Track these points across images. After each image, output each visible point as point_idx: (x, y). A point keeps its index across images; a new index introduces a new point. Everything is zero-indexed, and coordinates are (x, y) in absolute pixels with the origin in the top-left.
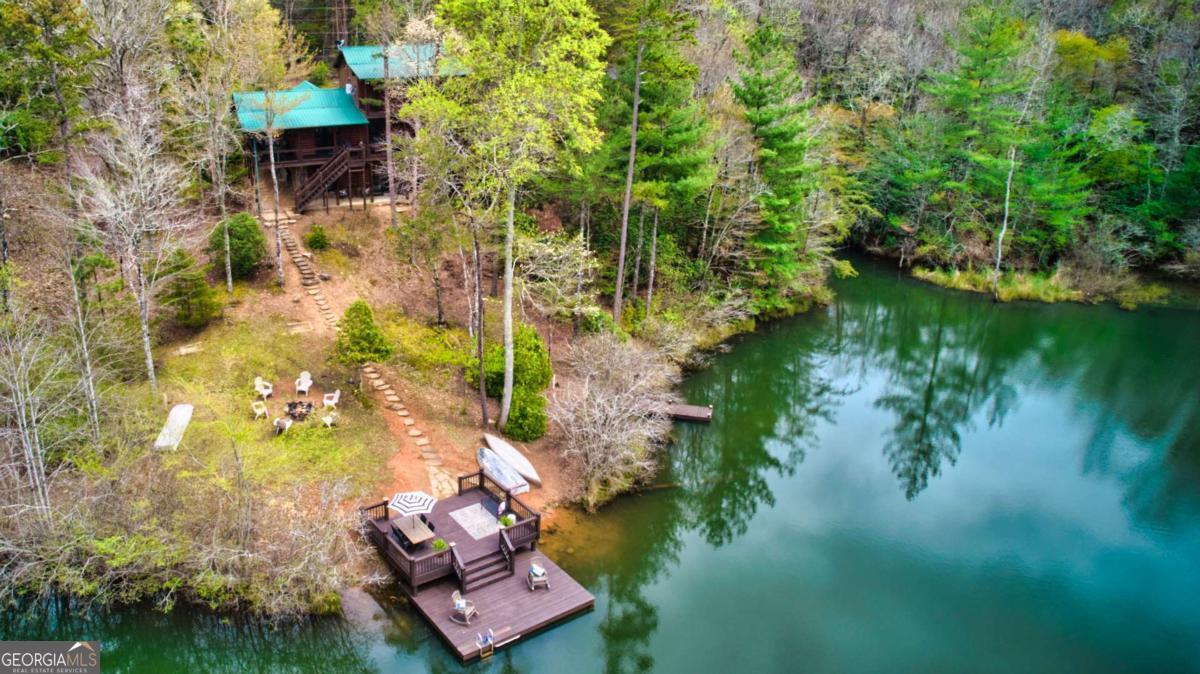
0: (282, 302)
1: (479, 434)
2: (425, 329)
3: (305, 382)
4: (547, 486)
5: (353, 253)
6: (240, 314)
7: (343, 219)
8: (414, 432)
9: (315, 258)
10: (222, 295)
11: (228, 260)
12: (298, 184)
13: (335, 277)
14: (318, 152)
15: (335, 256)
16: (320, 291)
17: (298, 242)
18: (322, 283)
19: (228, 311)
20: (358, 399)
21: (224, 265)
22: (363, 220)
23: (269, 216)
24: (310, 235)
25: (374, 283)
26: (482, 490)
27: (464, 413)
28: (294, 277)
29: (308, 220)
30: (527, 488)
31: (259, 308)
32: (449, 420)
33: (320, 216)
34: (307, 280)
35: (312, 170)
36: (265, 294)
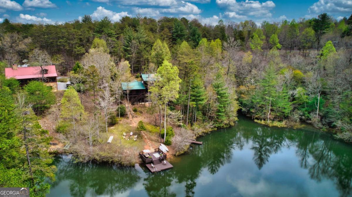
0: (128, 121)
1: (160, 144)
2: (153, 126)
3: (131, 134)
4: (170, 152)
5: (141, 112)
6: (121, 122)
7: (140, 106)
8: (149, 142)
9: (134, 113)
10: (118, 119)
11: (119, 113)
12: (132, 100)
13: (138, 117)
14: (136, 94)
15: (138, 113)
16: (135, 119)
17: (132, 110)
19: (119, 122)
20: (140, 137)
21: (119, 114)
22: (144, 106)
23: (127, 105)
24: (134, 109)
25: (145, 118)
26: (159, 151)
27: (158, 140)
28: (131, 116)
29: (134, 106)
30: (166, 152)
31: (124, 121)
32: (155, 141)
33: (136, 105)
34: (133, 117)
35: (135, 97)
36: (125, 119)
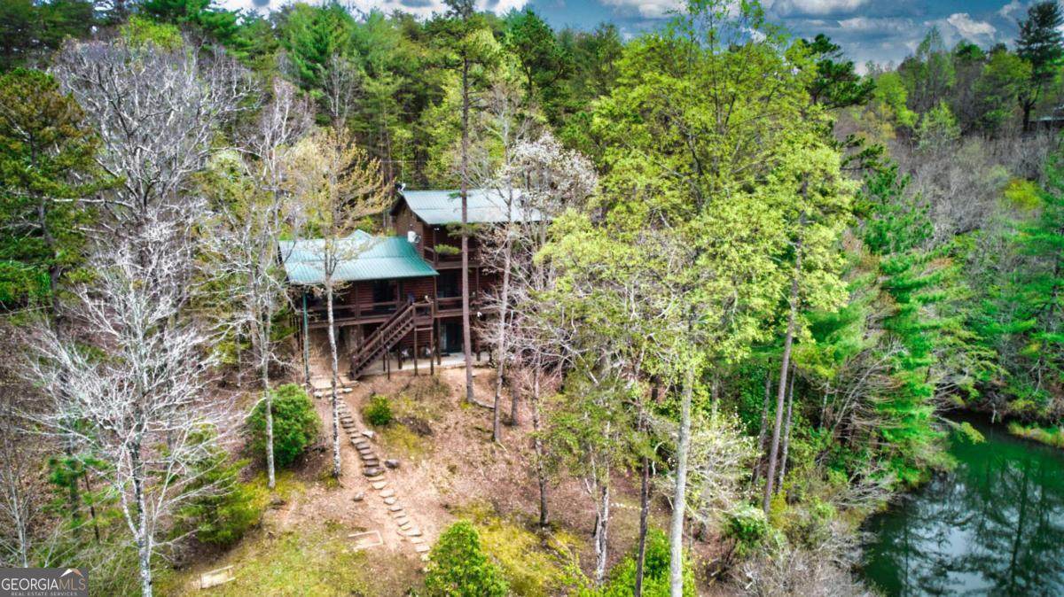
0: (338, 502)
2: (525, 535)
5: (423, 430)
6: (285, 520)
7: (408, 387)
9: (378, 437)
11: (270, 447)
12: (353, 346)
13: (405, 464)
14: (376, 307)
15: (401, 431)
16: (388, 484)
17: (356, 416)
18: (389, 472)
19: (270, 516)
21: (264, 451)
22: (432, 387)
23: (322, 383)
24: (370, 407)
25: (452, 469)
28: (353, 465)
29: (366, 388)
31: (310, 510)
33: (381, 381)
34: (370, 469)
35: (369, 330)
36: (316, 490)
